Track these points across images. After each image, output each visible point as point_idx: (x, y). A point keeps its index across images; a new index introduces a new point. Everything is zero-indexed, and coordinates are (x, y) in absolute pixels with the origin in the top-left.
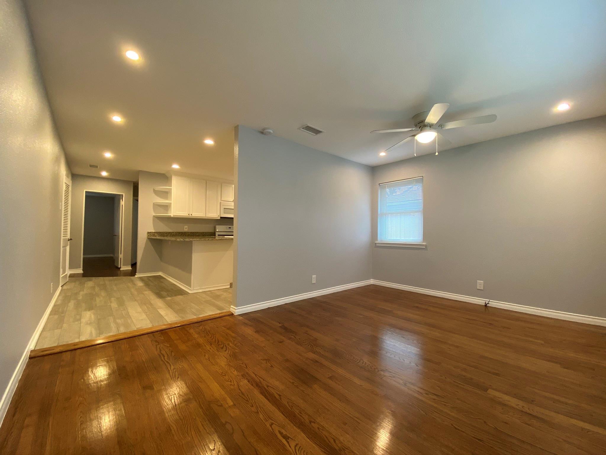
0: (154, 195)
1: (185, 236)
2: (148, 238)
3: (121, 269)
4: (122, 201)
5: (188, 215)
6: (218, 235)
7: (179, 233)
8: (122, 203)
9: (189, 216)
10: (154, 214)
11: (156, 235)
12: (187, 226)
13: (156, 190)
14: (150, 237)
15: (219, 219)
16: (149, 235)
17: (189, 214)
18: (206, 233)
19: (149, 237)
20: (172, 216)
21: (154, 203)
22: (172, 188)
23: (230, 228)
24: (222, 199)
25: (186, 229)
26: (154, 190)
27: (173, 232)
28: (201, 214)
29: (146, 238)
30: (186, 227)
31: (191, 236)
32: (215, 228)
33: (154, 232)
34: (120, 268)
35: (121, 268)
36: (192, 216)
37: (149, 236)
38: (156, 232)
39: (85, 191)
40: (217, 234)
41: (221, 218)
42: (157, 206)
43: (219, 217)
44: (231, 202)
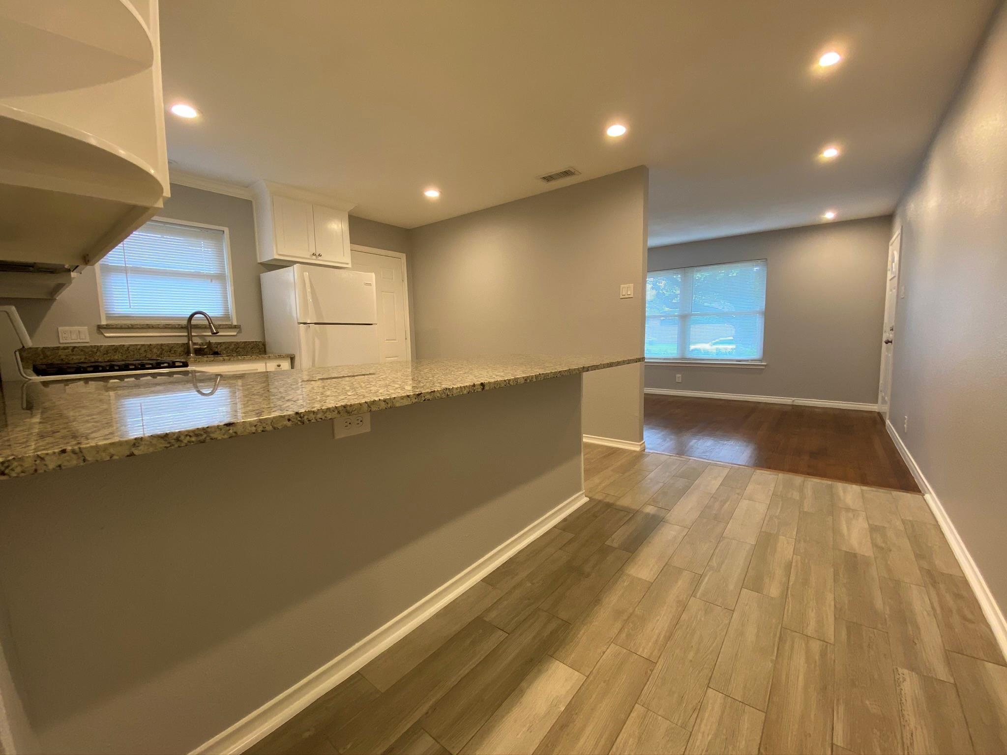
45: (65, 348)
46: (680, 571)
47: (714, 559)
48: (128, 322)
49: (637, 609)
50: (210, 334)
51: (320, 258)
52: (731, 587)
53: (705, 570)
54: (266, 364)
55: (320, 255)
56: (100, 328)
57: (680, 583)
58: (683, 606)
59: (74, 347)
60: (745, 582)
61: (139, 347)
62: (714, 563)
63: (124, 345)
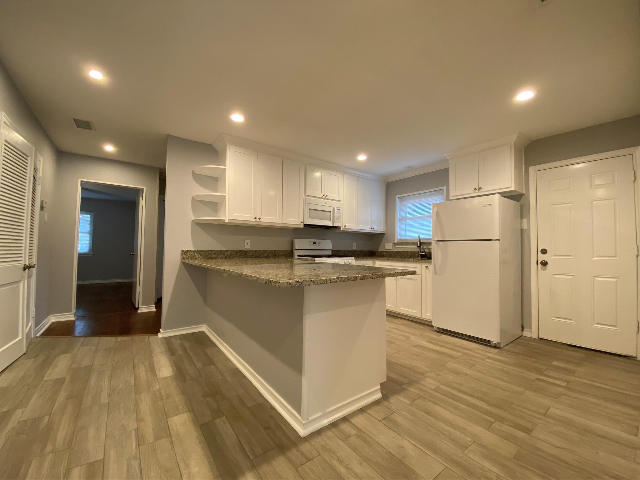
0: (194, 182)
1: (246, 258)
2: (183, 263)
3: (139, 311)
4: (143, 200)
5: (254, 220)
6: (298, 256)
7: (237, 252)
8: (142, 203)
9: (256, 221)
10: (193, 218)
11: (197, 256)
12: (250, 240)
13: (197, 173)
14: (187, 261)
15: (301, 227)
16: (185, 256)
17: (255, 218)
18: (278, 251)
19: (184, 261)
20: (227, 221)
21: (193, 198)
22: (227, 168)
23: (315, 243)
24: (308, 194)
25: (247, 244)
26: (193, 173)
27: (227, 251)
28: (276, 218)
29: (179, 263)
30: (247, 241)
31: (256, 257)
32: (292, 243)
33: (195, 251)
34: (138, 308)
35: (140, 309)
36: (260, 222)
37: (184, 258)
38: (198, 251)
39: (80, 180)
40: (296, 253)
41: (305, 225)
42: (198, 203)
43: (302, 224)
44: (320, 199)
45: (385, 252)
46: (157, 438)
47: (137, 468)
48: (406, 241)
49: (162, 403)
50: (416, 247)
51: (481, 190)
52: (112, 453)
53: (138, 452)
54: (421, 265)
55: (480, 188)
56: (395, 244)
57: (151, 431)
58: (138, 420)
59: (387, 251)
60: (102, 466)
61: (404, 252)
62: (135, 464)
63: (400, 251)
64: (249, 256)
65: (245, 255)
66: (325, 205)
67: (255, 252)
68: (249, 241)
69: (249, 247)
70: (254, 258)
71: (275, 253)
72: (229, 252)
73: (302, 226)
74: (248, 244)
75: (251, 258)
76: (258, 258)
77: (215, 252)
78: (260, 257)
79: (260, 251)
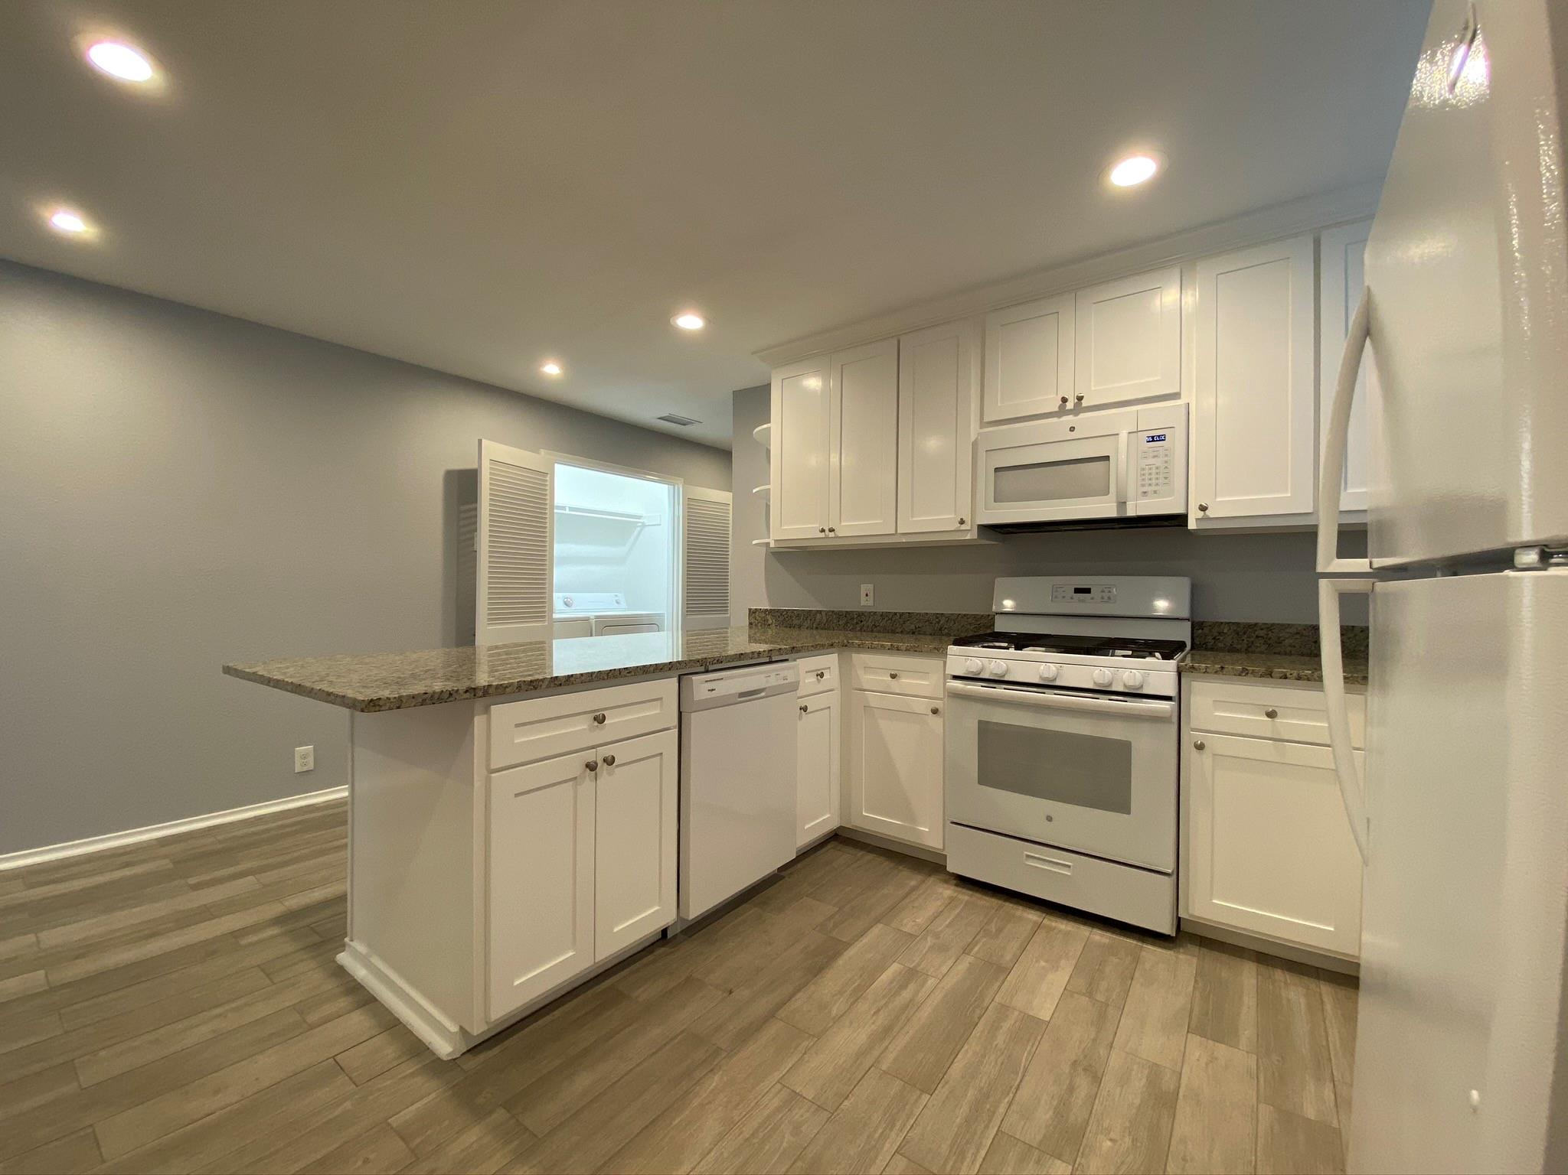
7: (840, 615)
15: (969, 538)
18: (948, 617)
27: (821, 612)
30: (866, 588)
31: (885, 630)
33: (769, 610)
44: (1055, 420)
64: (868, 627)
65: (857, 623)
66: (1074, 435)
67: (882, 615)
68: (871, 586)
69: (871, 603)
70: (879, 632)
71: (938, 622)
72: (824, 614)
73: (972, 535)
74: (867, 595)
75: (872, 631)
76: (888, 632)
77: (798, 614)
78: (893, 632)
79: (896, 614)
